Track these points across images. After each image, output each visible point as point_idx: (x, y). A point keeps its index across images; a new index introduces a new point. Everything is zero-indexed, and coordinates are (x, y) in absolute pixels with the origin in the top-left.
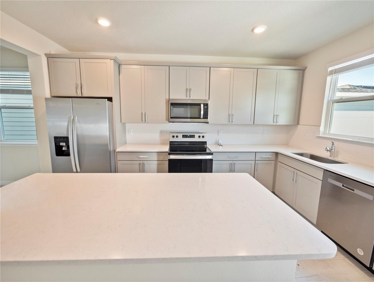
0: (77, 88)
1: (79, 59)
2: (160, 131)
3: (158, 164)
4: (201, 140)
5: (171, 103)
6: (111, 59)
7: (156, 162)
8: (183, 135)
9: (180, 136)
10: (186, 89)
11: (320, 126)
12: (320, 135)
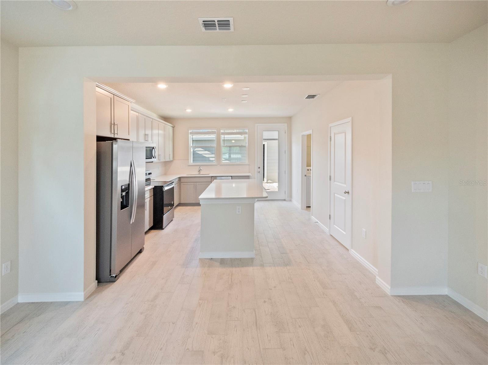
0: (111, 127)
1: (113, 95)
6: (131, 103)
10: (145, 135)
11: (188, 160)
12: (190, 164)
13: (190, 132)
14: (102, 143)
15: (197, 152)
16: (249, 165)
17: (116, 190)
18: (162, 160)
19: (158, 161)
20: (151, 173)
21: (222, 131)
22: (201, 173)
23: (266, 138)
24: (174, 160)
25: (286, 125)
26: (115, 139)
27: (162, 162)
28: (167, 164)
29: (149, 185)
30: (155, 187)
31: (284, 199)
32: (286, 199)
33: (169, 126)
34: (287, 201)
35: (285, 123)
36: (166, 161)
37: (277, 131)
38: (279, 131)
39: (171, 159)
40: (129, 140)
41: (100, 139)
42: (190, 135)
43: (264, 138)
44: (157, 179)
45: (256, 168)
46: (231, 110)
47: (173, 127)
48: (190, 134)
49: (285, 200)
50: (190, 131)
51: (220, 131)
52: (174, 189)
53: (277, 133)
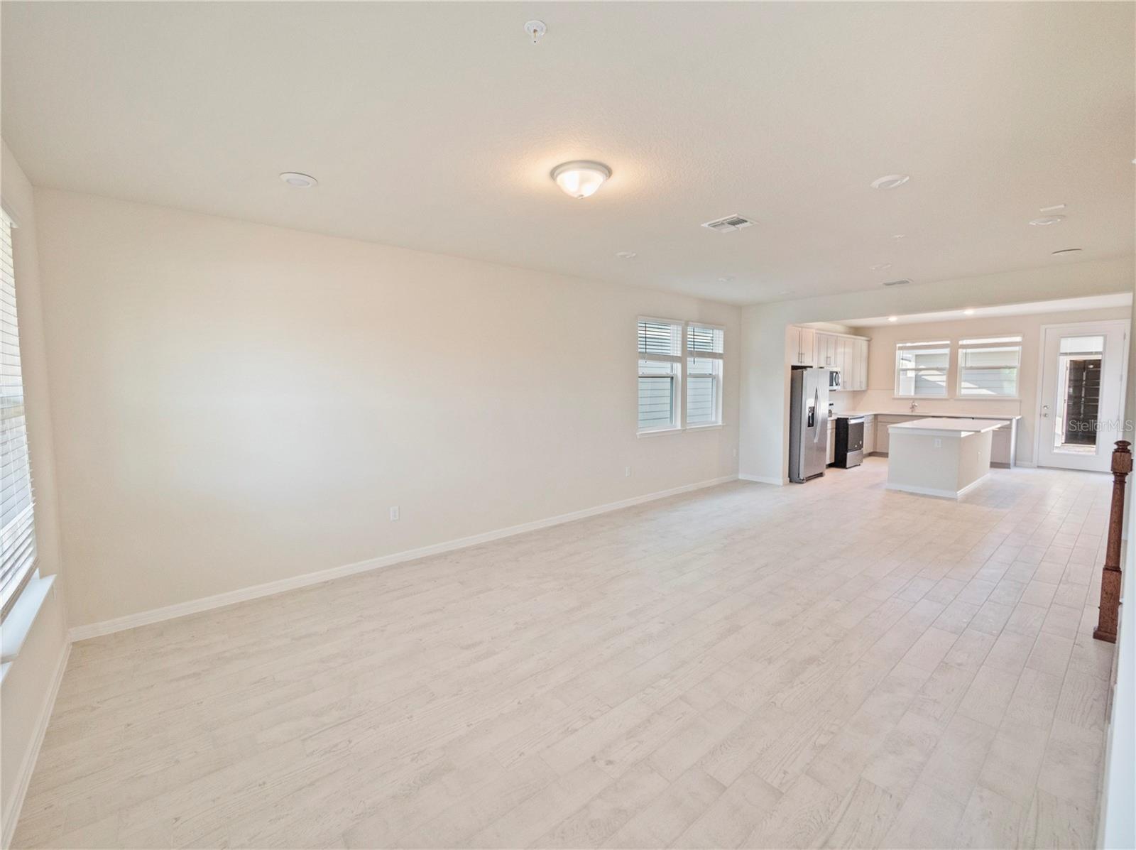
11: (894, 389)
12: (895, 397)
13: (899, 347)
14: (795, 371)
15: (923, 377)
17: (805, 415)
18: (849, 389)
19: (842, 390)
20: (833, 404)
21: (962, 342)
22: (917, 411)
23: (1068, 351)
24: (869, 389)
25: (1128, 322)
26: (805, 367)
27: (849, 391)
28: (856, 395)
29: (831, 416)
30: (838, 419)
33: (862, 342)
36: (855, 389)
37: (1102, 335)
38: (1105, 337)
39: (864, 388)
40: (813, 367)
41: (794, 368)
42: (898, 352)
43: (1061, 351)
44: (840, 412)
45: (1038, 408)
47: (869, 341)
48: (899, 349)
50: (898, 345)
51: (958, 341)
52: (865, 425)
53: (1100, 340)
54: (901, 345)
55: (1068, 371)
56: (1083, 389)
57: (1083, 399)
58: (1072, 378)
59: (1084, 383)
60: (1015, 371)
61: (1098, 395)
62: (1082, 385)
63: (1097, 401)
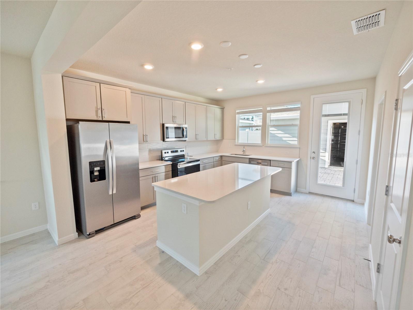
0: (97, 112)
1: (99, 83)
2: (149, 150)
3: (165, 175)
4: (182, 153)
5: (166, 127)
6: (129, 89)
7: (164, 174)
8: (171, 151)
9: (170, 151)
10: (173, 117)
11: (235, 139)
12: (236, 144)
13: (237, 112)
16: (300, 148)
20: (183, 151)
21: (269, 109)
22: (246, 154)
23: (327, 114)
24: (223, 139)
25: (364, 91)
31: (353, 199)
32: (355, 200)
33: (214, 108)
34: (356, 203)
35: (363, 88)
37: (347, 102)
38: (349, 102)
40: (128, 122)
42: (237, 116)
43: (323, 114)
45: (309, 153)
46: (261, 82)
48: (237, 114)
49: (353, 201)
51: (267, 108)
52: (201, 166)
53: (347, 105)
54: (238, 111)
55: (332, 129)
56: (339, 137)
57: (339, 142)
58: (333, 132)
59: (340, 134)
60: (297, 128)
61: (345, 140)
62: (339, 135)
63: (345, 142)
